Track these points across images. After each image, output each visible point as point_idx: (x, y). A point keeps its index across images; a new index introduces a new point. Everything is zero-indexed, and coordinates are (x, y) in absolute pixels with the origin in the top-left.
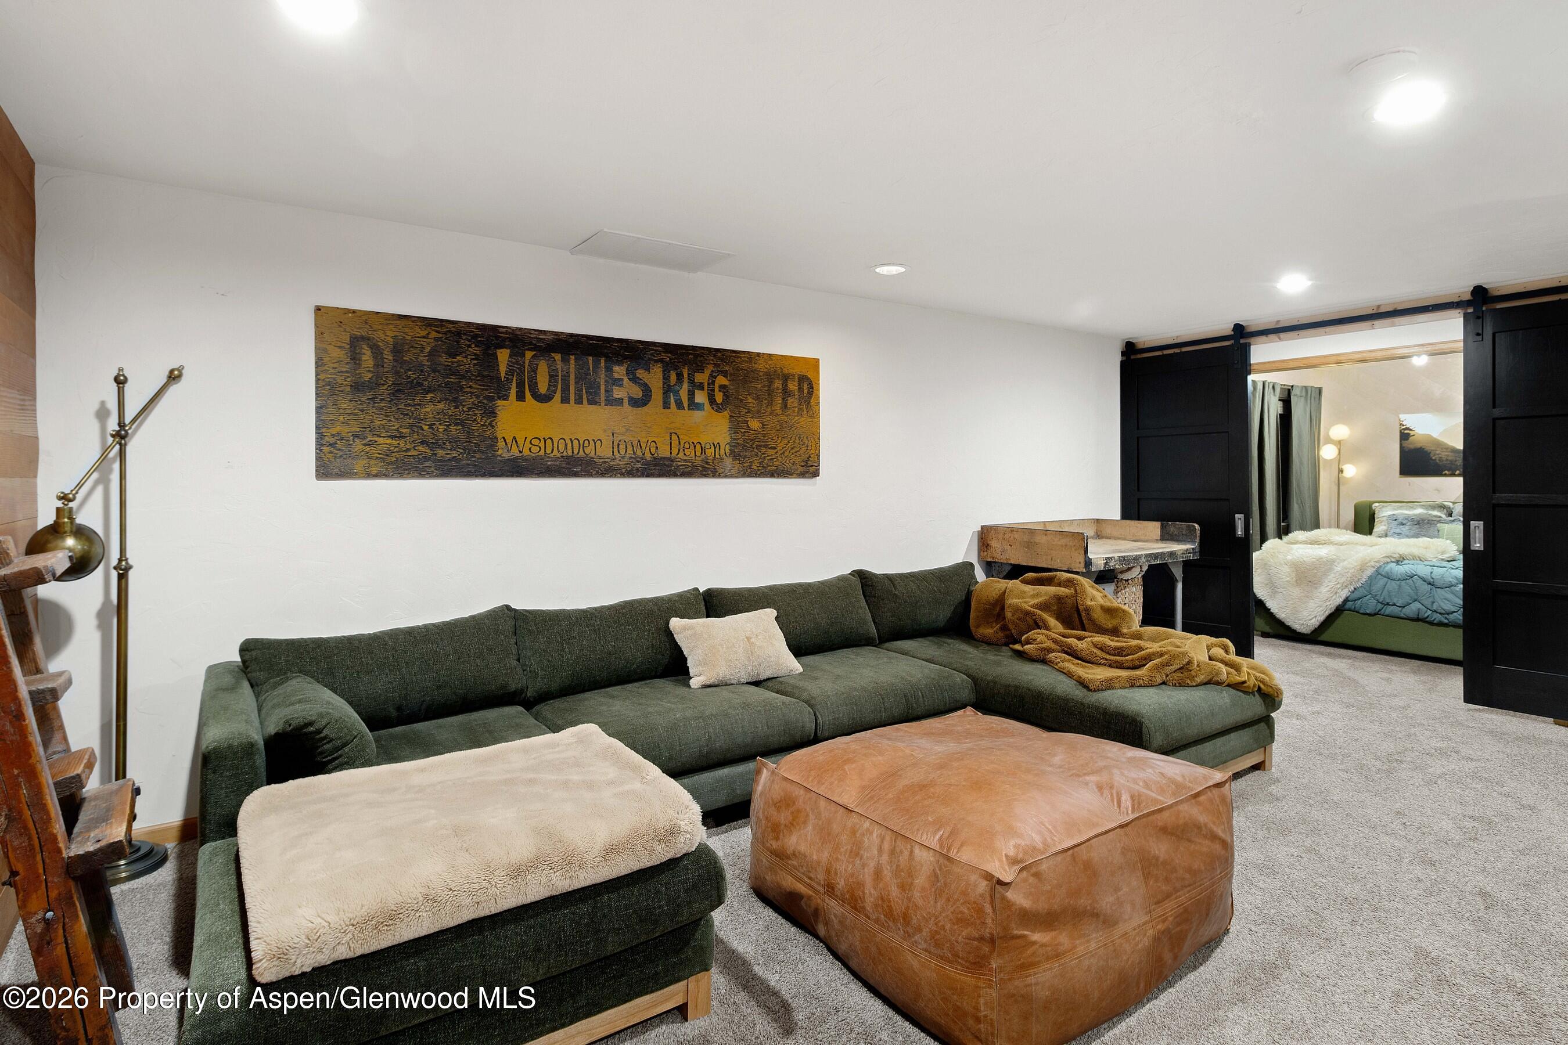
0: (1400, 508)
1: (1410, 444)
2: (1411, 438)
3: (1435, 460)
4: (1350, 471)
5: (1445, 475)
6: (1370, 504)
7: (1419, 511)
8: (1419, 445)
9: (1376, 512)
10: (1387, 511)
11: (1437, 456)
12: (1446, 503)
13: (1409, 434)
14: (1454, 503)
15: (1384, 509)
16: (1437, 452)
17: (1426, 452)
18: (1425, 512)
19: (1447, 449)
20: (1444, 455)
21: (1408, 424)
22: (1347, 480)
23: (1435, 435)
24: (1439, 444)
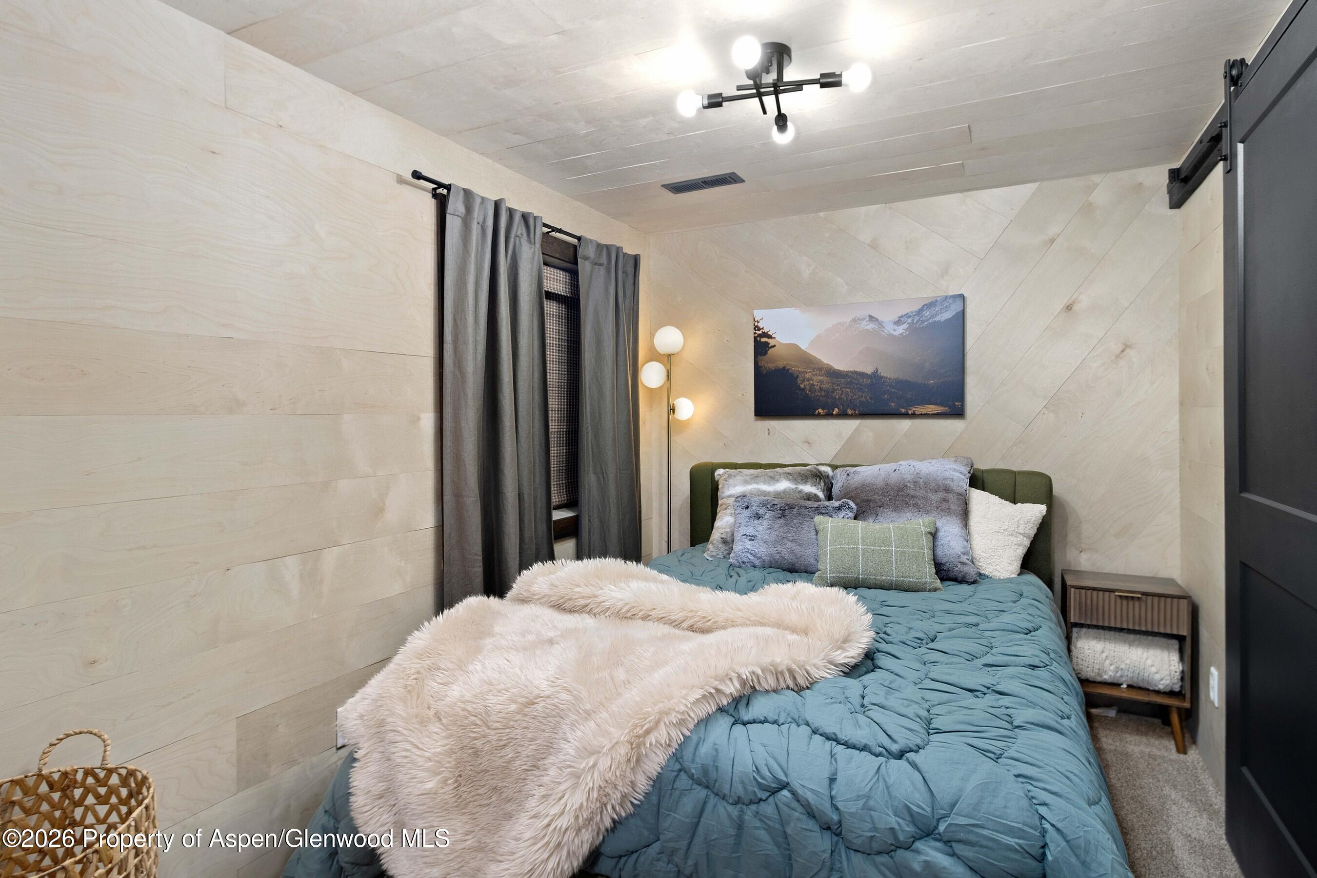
0: (755, 479)
1: (770, 363)
2: (771, 351)
3: (803, 390)
4: (686, 409)
5: (819, 416)
6: (713, 467)
7: (784, 485)
8: (781, 364)
9: (720, 487)
10: (735, 485)
11: (806, 383)
12: (823, 469)
13: (767, 344)
14: (834, 467)
15: (731, 481)
16: (807, 376)
17: (792, 375)
18: (792, 486)
19: (820, 369)
20: (818, 380)
21: (766, 326)
22: (684, 425)
23: (804, 346)
24: (808, 361)
